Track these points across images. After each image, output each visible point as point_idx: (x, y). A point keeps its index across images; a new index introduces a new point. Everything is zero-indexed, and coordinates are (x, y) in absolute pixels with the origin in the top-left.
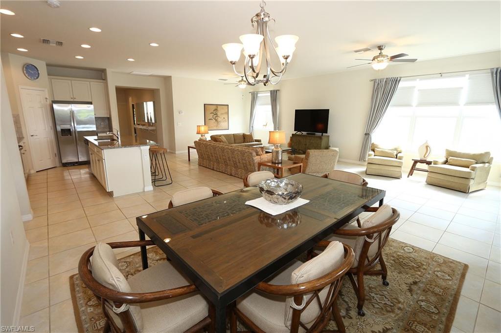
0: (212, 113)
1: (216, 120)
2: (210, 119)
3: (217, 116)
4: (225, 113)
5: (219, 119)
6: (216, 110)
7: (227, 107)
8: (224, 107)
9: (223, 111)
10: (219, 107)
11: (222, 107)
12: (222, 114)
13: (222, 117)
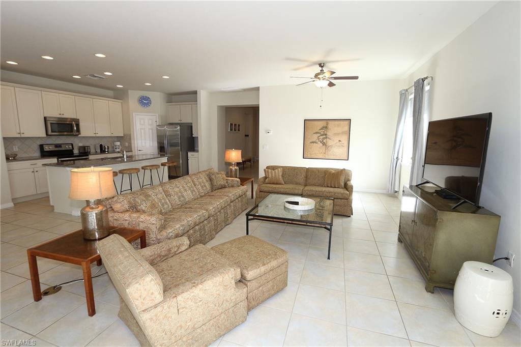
0: (317, 133)
1: (324, 144)
2: (313, 142)
3: (326, 138)
4: (343, 133)
5: (330, 143)
6: (326, 128)
7: (347, 122)
8: (342, 122)
9: (339, 130)
10: (330, 122)
11: (337, 122)
12: (338, 134)
13: (336, 139)
